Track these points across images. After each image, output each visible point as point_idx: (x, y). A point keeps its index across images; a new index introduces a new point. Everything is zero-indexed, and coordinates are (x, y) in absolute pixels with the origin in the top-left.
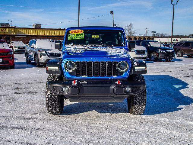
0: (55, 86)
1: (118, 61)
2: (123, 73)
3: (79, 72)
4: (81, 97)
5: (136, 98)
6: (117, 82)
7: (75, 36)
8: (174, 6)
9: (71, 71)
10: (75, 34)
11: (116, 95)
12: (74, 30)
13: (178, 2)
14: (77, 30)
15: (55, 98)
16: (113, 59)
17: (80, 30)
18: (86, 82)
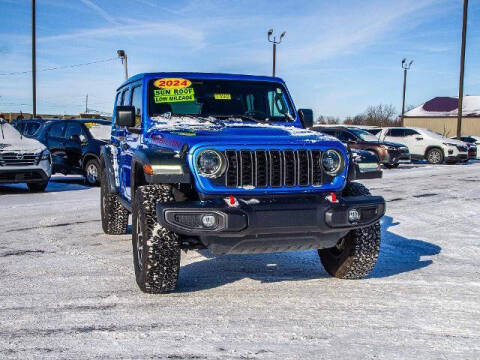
0: (181, 214)
1: (322, 149)
2: (333, 178)
3: (234, 178)
4: (247, 237)
5: (360, 237)
6: (330, 198)
7: (172, 92)
8: (274, 46)
9: (213, 175)
10: (172, 88)
11: (331, 227)
12: (166, 80)
13: (282, 35)
14: (173, 79)
15: (172, 247)
16: (311, 144)
17: (181, 80)
18: (257, 201)
